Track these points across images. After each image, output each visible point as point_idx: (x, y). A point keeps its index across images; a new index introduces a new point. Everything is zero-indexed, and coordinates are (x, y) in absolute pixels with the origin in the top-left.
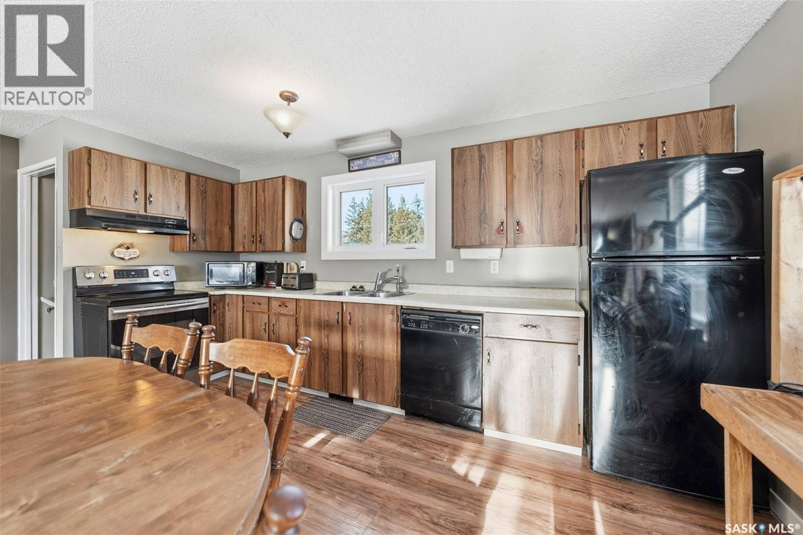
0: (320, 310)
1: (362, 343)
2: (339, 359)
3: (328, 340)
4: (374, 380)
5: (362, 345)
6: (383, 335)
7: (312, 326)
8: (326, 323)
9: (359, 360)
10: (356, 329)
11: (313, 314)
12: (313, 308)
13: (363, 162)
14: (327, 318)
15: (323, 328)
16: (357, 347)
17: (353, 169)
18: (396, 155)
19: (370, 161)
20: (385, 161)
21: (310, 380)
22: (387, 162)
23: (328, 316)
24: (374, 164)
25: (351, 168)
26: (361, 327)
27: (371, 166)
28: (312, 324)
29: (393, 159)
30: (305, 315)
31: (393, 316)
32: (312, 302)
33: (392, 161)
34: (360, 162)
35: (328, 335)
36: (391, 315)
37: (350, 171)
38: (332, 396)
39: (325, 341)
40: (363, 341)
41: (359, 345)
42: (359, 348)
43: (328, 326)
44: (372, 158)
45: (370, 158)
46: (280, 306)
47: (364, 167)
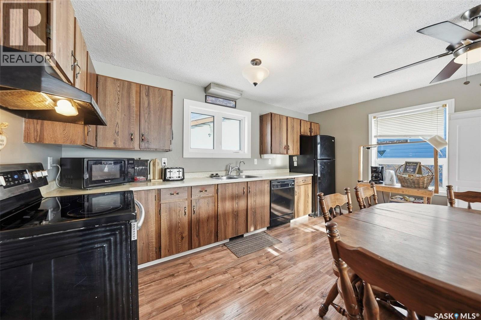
0: (232, 189)
1: (255, 201)
2: (244, 214)
3: (238, 205)
4: (260, 218)
5: (255, 203)
6: (264, 195)
7: (227, 200)
8: (236, 196)
9: (254, 211)
10: (252, 195)
11: (228, 192)
12: (228, 188)
13: (215, 99)
14: (237, 192)
15: (234, 199)
16: (253, 204)
17: (208, 102)
18: (233, 103)
19: (219, 101)
20: (228, 104)
21: (226, 234)
22: (228, 105)
23: (238, 191)
24: (221, 103)
25: (207, 101)
26: (254, 193)
27: (220, 104)
28: (227, 198)
29: (232, 105)
30: (222, 193)
31: (268, 185)
32: (227, 184)
33: (231, 105)
34: (213, 99)
35: (238, 202)
36: (267, 184)
37: (206, 102)
38: (231, 239)
39: (235, 206)
40: (255, 200)
41: (254, 203)
42: (254, 204)
43: (237, 197)
44: (221, 100)
45: (220, 99)
46: (200, 191)
47: (216, 103)
